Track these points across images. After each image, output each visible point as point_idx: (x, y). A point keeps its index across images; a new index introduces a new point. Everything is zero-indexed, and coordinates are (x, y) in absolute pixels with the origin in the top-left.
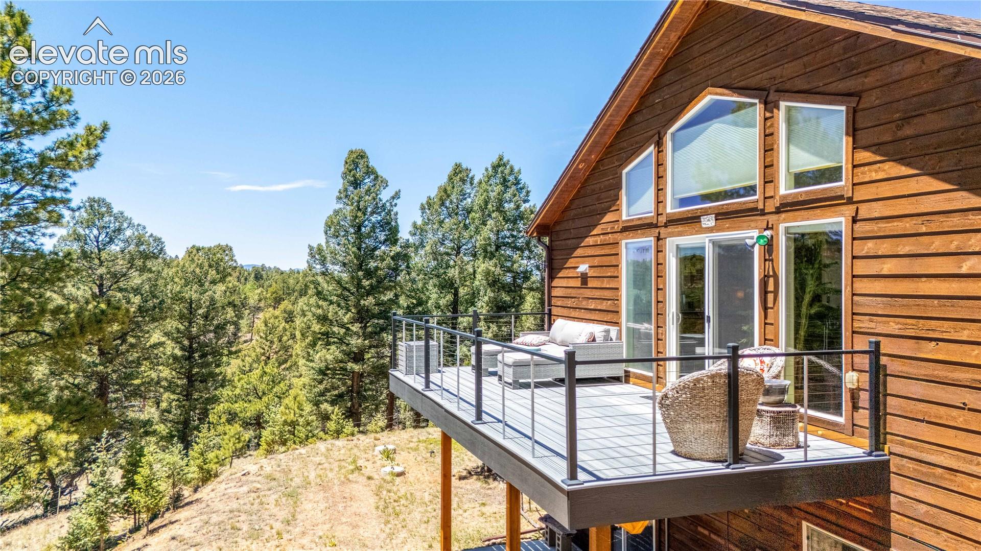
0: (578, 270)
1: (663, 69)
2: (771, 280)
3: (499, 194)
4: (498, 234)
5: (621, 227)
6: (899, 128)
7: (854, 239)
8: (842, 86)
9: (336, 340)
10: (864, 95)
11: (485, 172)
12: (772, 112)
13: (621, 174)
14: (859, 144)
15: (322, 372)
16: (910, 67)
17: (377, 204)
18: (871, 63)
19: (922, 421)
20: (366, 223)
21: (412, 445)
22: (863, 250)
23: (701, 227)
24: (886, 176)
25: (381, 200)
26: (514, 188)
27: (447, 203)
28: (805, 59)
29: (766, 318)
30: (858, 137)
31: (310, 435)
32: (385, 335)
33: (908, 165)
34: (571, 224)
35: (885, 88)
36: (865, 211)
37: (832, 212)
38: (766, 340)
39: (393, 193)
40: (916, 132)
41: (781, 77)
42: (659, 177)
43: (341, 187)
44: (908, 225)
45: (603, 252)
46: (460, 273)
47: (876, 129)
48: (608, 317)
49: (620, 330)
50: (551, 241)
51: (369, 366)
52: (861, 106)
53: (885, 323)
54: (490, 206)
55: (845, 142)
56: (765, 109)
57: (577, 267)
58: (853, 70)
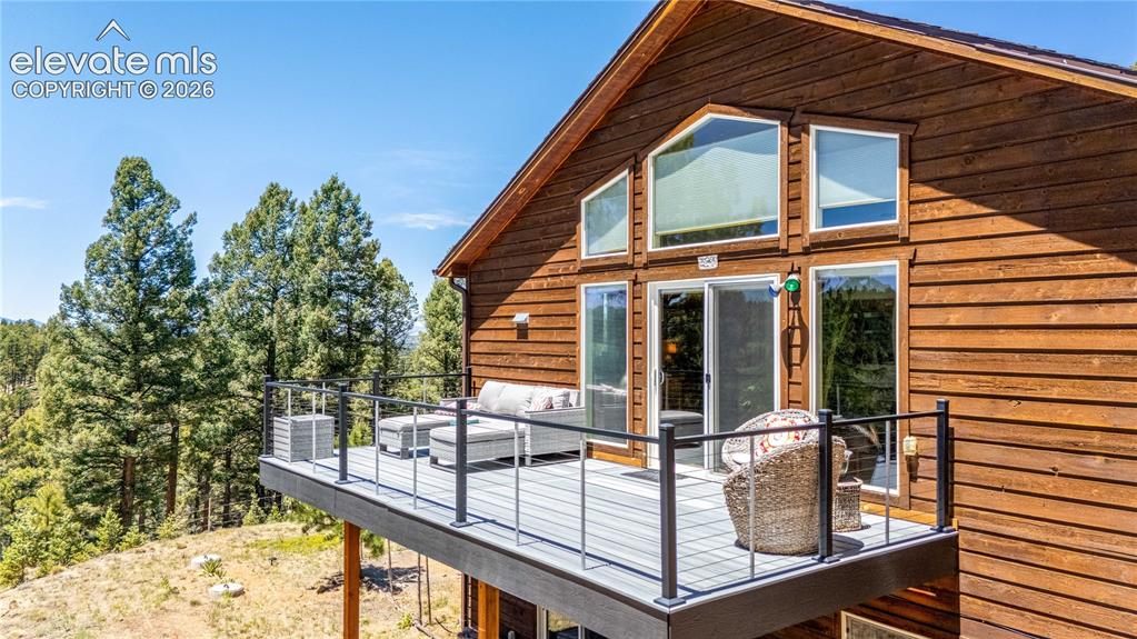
0: (514, 320)
1: (641, 78)
2: (797, 332)
3: (333, 224)
4: (330, 275)
5: (579, 268)
6: (968, 161)
7: (910, 285)
8: (893, 111)
9: (99, 414)
10: (923, 123)
11: (312, 195)
12: (799, 137)
13: (579, 203)
14: (917, 177)
15: (79, 460)
16: (984, 94)
17: (165, 231)
18: (932, 87)
19: (1000, 490)
20: (147, 256)
21: (238, 551)
22: (922, 297)
23: (697, 269)
24: (951, 215)
25: (170, 226)
26: (351, 218)
27: (260, 233)
28: (844, 78)
29: (790, 376)
30: (914, 170)
31: (74, 548)
32: (176, 406)
33: (981, 203)
34: (501, 264)
35: (951, 116)
36: (924, 254)
37: (884, 254)
38: (790, 402)
39: (186, 218)
40: (991, 167)
41: (811, 97)
42: (637, 209)
43: (110, 205)
44: (981, 270)
45: (551, 298)
46: (279, 322)
47: (938, 161)
48: (561, 377)
49: (579, 394)
50: (470, 283)
51: (153, 448)
52: (918, 135)
53: (952, 380)
54: (320, 239)
55: (899, 176)
56: (789, 133)
57: (513, 317)
58: (909, 93)
